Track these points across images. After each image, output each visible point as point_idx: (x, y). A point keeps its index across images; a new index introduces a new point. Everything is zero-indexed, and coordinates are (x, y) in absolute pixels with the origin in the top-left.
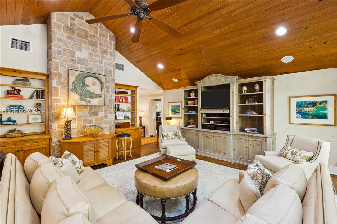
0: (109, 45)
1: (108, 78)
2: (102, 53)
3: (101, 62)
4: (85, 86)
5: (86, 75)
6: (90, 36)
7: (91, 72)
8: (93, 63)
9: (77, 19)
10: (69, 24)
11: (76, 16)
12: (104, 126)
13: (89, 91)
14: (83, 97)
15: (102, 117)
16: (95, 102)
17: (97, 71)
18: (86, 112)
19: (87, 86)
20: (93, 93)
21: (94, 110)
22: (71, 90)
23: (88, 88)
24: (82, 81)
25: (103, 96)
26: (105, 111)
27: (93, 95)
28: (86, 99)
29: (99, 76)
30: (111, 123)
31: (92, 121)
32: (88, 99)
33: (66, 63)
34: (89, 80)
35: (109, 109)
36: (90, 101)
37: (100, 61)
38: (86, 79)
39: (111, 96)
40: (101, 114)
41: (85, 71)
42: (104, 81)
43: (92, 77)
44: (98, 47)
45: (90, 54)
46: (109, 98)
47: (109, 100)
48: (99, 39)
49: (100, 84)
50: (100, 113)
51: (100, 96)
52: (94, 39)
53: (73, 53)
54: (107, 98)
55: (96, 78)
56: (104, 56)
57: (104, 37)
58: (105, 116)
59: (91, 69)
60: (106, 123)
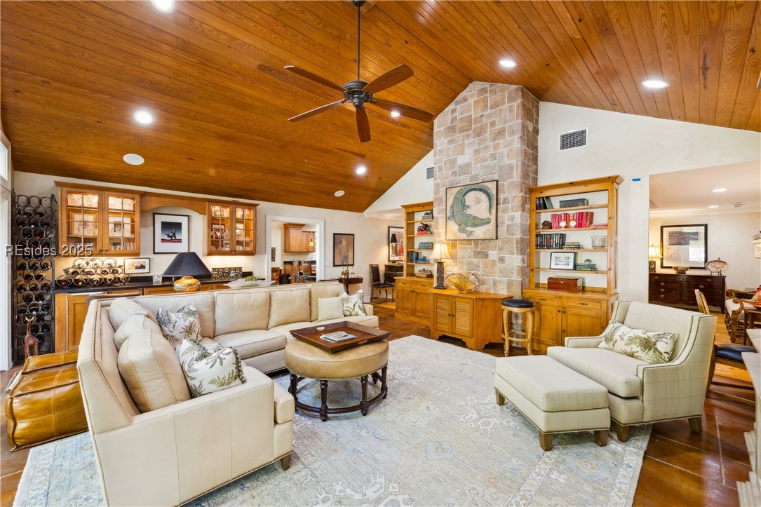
0: (508, 114)
1: (505, 183)
2: (494, 140)
3: (493, 157)
4: (465, 208)
5: (466, 190)
6: (476, 119)
7: (477, 182)
8: (479, 165)
9: (458, 107)
10: (449, 122)
11: (457, 103)
12: (497, 278)
13: (471, 215)
14: (463, 226)
15: (494, 261)
16: (479, 232)
17: (485, 177)
18: (470, 249)
19: (468, 207)
20: (475, 218)
21: (480, 248)
22: (449, 218)
23: (469, 211)
24: (462, 201)
25: (493, 221)
26: (501, 249)
27: (477, 222)
28: (467, 229)
29: (486, 184)
30: (512, 273)
31: (478, 266)
32: (469, 229)
33: (446, 181)
34: (471, 198)
35: (507, 246)
36: (472, 232)
37: (492, 155)
38: (466, 197)
39: (512, 218)
40: (493, 255)
41: (468, 183)
42: (494, 192)
43: (475, 189)
44: (488, 132)
45: (477, 152)
46: (507, 222)
47: (508, 227)
48: (489, 116)
49: (487, 199)
50: (490, 252)
51: (488, 221)
52: (481, 121)
53: (453, 162)
54: (503, 223)
55: (480, 190)
56: (497, 144)
57: (498, 106)
58: (499, 259)
59: (476, 176)
60: (501, 272)
